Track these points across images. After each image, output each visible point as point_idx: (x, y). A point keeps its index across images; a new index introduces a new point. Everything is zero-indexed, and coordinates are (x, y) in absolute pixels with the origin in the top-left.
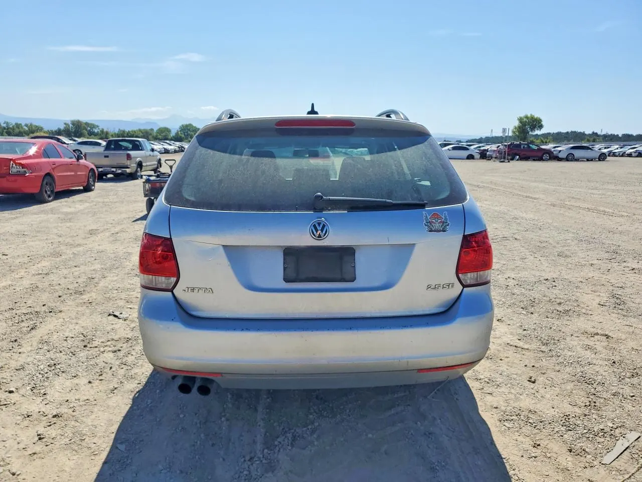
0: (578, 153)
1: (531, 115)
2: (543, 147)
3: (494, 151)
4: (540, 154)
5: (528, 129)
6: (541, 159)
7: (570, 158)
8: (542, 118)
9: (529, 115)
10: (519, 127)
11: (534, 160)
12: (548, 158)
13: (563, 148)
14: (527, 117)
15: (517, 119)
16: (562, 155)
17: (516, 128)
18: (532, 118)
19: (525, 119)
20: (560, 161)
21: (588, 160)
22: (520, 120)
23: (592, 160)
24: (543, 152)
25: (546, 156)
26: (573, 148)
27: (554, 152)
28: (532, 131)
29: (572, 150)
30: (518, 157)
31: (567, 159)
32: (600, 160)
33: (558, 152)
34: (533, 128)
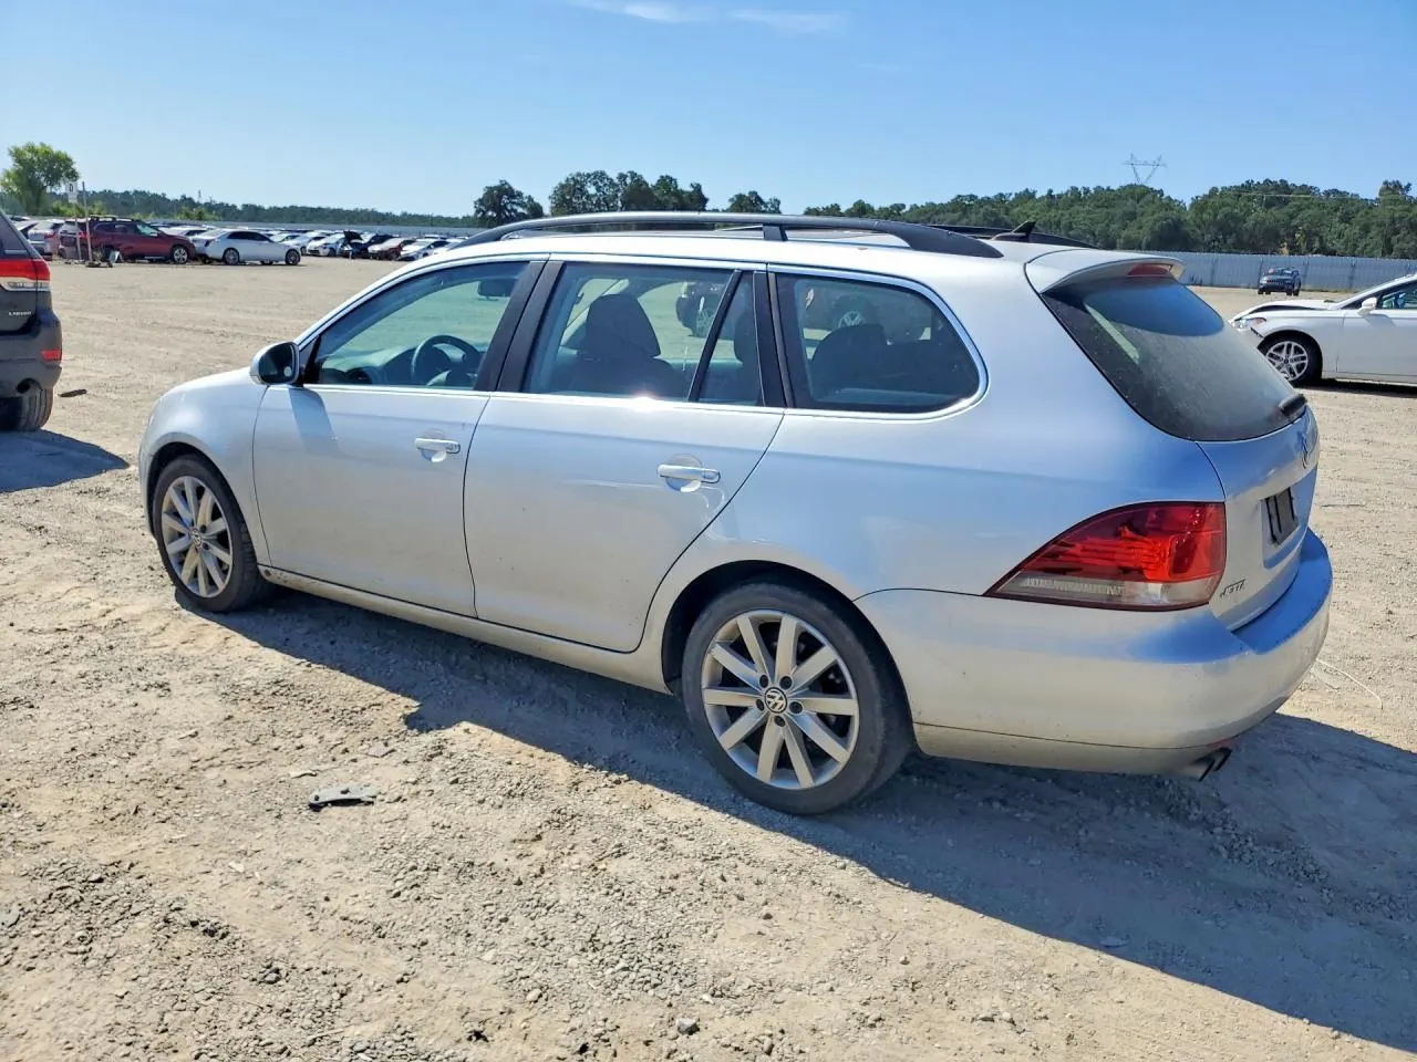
0: (245, 248)
1: (42, 145)
2: (168, 231)
3: (46, 237)
4: (166, 248)
5: (43, 179)
6: (167, 259)
7: (230, 259)
8: (71, 154)
9: (37, 145)
10: (18, 172)
11: (151, 261)
12: (185, 257)
13: (212, 235)
14: (32, 150)
15: (7, 152)
16: (215, 251)
17: (8, 175)
18: (47, 153)
19: (29, 155)
20: (209, 263)
21: (263, 264)
22: (17, 155)
23: (271, 264)
24: (172, 244)
25: (180, 254)
26: (234, 236)
27: (196, 245)
28: (52, 185)
29: (231, 241)
30: (117, 254)
31: (224, 261)
32: (288, 264)
33: (203, 245)
34: (54, 178)
